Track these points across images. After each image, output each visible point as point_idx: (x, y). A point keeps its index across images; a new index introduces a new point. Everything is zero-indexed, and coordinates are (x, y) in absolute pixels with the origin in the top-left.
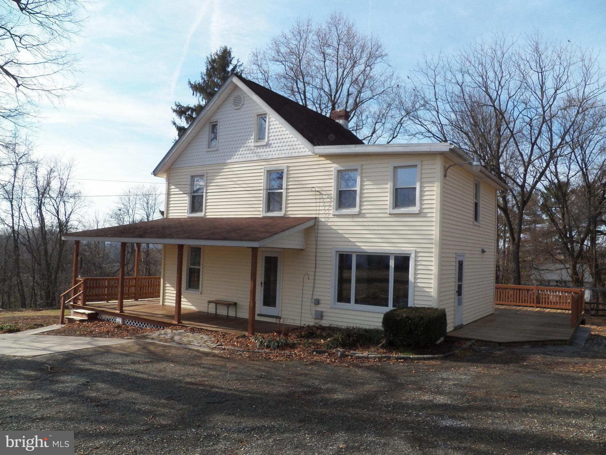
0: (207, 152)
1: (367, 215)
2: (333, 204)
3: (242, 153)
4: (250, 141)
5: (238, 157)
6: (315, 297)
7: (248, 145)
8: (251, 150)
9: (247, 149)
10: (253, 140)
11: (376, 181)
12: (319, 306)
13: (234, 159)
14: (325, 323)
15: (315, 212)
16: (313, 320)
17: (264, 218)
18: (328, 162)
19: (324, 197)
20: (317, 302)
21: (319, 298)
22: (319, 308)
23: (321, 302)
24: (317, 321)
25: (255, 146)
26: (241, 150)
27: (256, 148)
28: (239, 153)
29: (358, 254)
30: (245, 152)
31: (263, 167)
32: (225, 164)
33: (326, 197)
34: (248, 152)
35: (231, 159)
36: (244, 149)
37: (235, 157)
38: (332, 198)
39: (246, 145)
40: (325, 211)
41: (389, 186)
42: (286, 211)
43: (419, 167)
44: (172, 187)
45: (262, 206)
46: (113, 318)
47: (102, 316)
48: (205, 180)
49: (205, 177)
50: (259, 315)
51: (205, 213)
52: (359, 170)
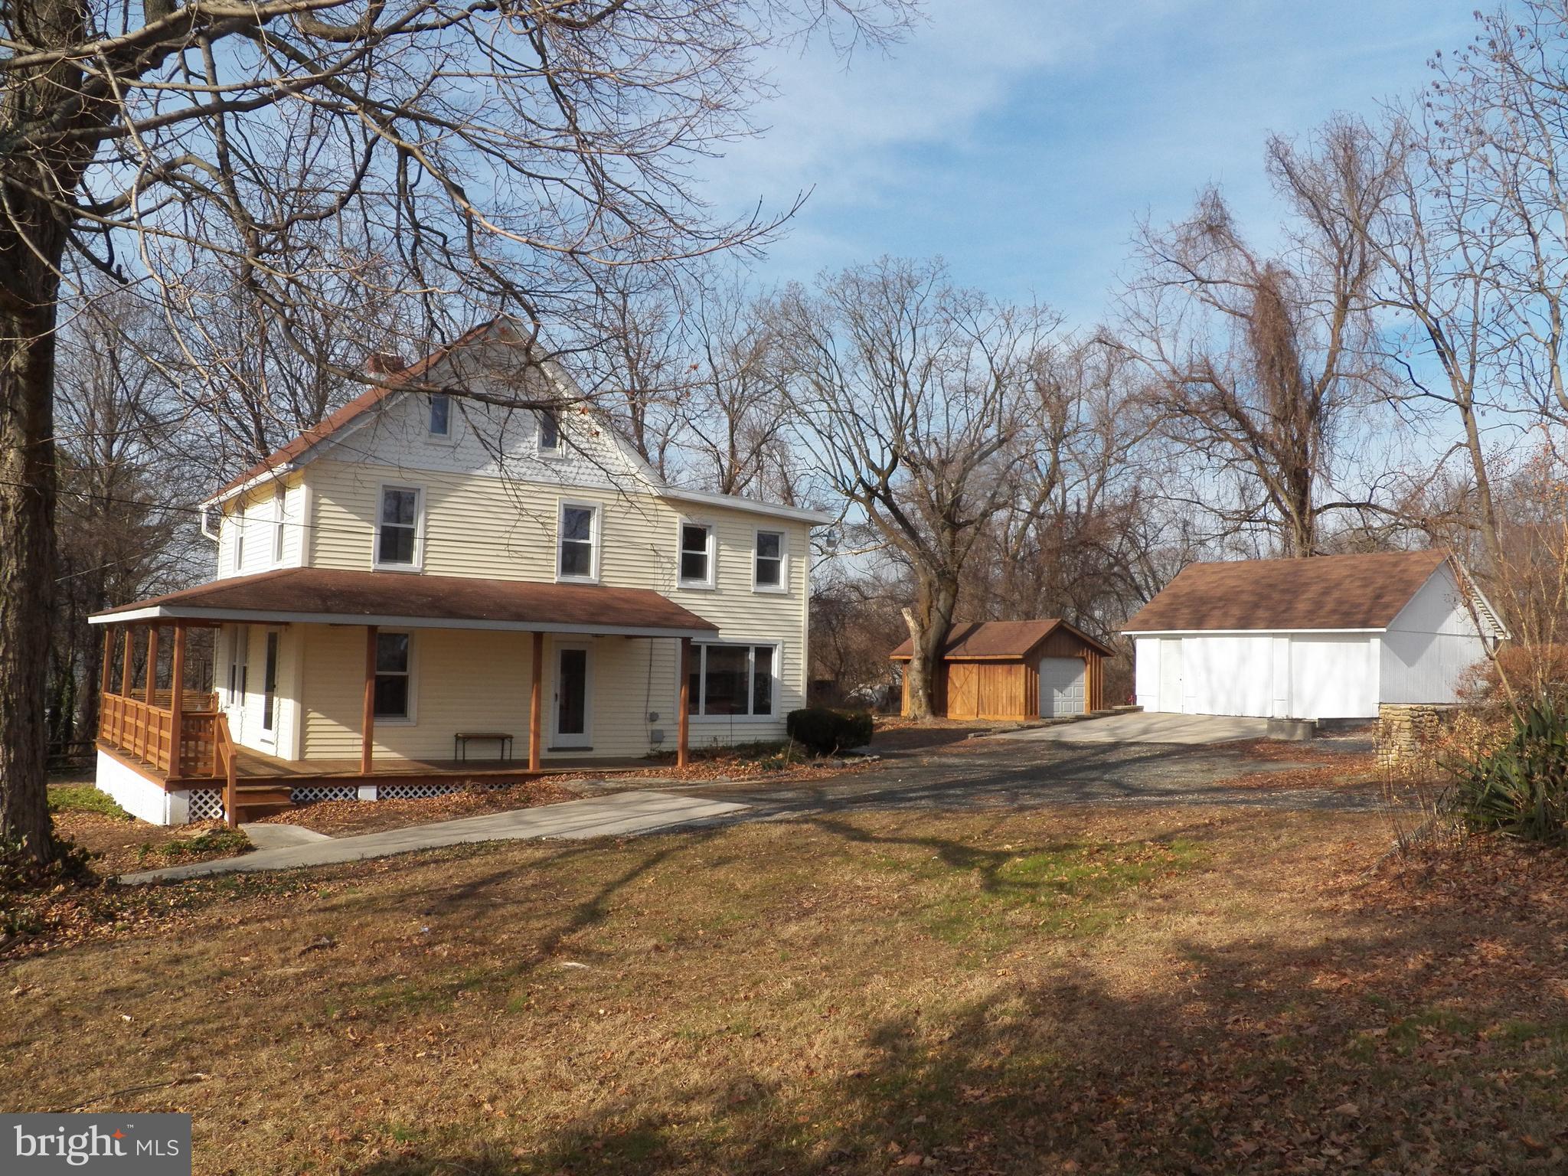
0: (428, 443)
1: (724, 592)
2: (677, 572)
4: (529, 445)
5: (503, 469)
6: (651, 710)
7: (526, 451)
8: (531, 461)
10: (536, 445)
11: (735, 546)
12: (657, 722)
14: (667, 747)
16: (648, 746)
17: (559, 584)
18: (669, 508)
19: (662, 560)
20: (654, 718)
21: (656, 711)
22: (657, 726)
23: (661, 716)
24: (655, 746)
25: (539, 458)
26: (510, 457)
27: (541, 461)
28: (506, 462)
30: (520, 464)
31: (557, 497)
32: (470, 477)
33: (666, 560)
34: (526, 465)
38: (675, 562)
39: (521, 450)
40: (663, 581)
41: (752, 555)
42: (601, 576)
43: (787, 537)
44: (323, 501)
45: (556, 563)
46: (346, 790)
47: (306, 791)
48: (420, 500)
49: (423, 493)
50: (550, 750)
51: (424, 565)
52: (714, 529)
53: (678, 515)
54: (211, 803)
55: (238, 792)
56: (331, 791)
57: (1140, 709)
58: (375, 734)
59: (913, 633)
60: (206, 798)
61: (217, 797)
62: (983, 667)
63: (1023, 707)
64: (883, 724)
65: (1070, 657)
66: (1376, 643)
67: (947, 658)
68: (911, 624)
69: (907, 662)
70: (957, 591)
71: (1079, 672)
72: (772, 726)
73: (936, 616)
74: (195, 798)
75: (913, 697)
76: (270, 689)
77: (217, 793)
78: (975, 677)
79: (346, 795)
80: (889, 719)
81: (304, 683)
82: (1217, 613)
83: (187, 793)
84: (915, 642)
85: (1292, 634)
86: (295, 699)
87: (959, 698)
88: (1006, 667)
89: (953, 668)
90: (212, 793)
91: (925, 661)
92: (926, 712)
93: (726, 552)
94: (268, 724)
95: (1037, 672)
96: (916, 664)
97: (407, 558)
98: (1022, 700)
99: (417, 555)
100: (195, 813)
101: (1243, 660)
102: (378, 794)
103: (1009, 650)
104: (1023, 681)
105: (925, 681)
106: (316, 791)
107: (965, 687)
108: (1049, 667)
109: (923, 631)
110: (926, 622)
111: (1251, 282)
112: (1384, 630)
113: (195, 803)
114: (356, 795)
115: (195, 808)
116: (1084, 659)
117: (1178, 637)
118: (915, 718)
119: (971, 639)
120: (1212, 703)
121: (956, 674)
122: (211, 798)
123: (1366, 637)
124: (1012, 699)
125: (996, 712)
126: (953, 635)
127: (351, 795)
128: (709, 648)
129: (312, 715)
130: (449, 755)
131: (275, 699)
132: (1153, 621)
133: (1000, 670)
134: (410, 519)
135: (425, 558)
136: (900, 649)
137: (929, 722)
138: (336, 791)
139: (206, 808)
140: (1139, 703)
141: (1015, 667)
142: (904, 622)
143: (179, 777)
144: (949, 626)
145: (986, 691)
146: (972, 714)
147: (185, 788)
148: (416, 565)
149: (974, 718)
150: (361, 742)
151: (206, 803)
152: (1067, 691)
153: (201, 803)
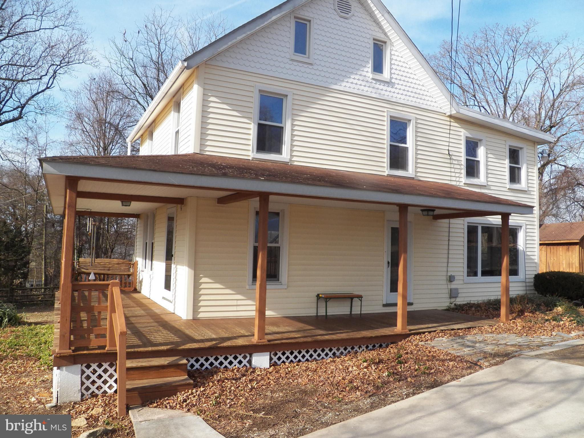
0: (292, 60)
1: (492, 188)
2: (464, 171)
3: (355, 81)
4: (366, 69)
5: (348, 85)
6: (449, 274)
7: (364, 73)
8: (367, 81)
9: (361, 78)
10: (370, 70)
11: (497, 155)
12: (453, 283)
13: (341, 85)
14: (460, 301)
15: (449, 178)
16: (449, 300)
17: (389, 176)
18: (457, 125)
19: (454, 162)
20: (451, 279)
21: (453, 274)
22: (454, 286)
23: (456, 278)
25: (373, 79)
26: (352, 77)
27: (374, 82)
28: (351, 80)
29: (483, 225)
30: (360, 82)
31: (385, 110)
32: (329, 90)
33: (456, 162)
34: (364, 83)
35: (336, 84)
36: (357, 77)
37: (344, 84)
38: (462, 165)
39: (360, 73)
40: (455, 178)
41: (507, 163)
42: (416, 172)
43: (525, 150)
44: (212, 99)
45: (386, 160)
46: (240, 358)
47: (202, 360)
48: (288, 106)
49: (290, 98)
50: (385, 305)
51: (292, 156)
52: (484, 142)
53: (462, 130)
54: (105, 376)
55: (129, 369)
56: (226, 358)
58: (268, 301)
60: (100, 371)
61: (111, 371)
72: (521, 284)
74: (88, 372)
76: (169, 257)
77: (111, 366)
79: (240, 362)
81: (196, 252)
83: (78, 368)
86: (189, 266)
90: (106, 365)
93: (492, 158)
94: (168, 286)
97: (278, 150)
99: (286, 148)
100: (88, 389)
102: (271, 359)
106: (212, 360)
113: (88, 378)
114: (250, 362)
115: (88, 383)
122: (105, 371)
127: (245, 362)
128: (483, 228)
129: (204, 280)
130: (312, 312)
131: (173, 266)
134: (280, 119)
135: (292, 151)
138: (231, 358)
139: (99, 382)
143: (68, 352)
147: (75, 363)
148: (284, 156)
150: (254, 308)
151: (100, 377)
153: (94, 377)
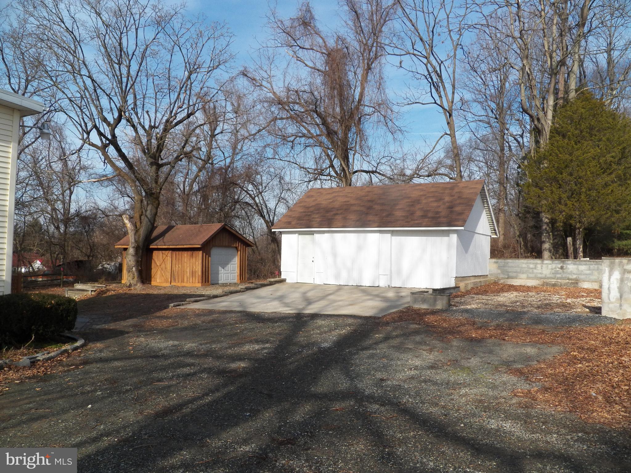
57: (284, 281)
59: (129, 231)
62: (174, 253)
63: (200, 278)
64: (108, 290)
65: (229, 246)
66: (454, 237)
67: (151, 247)
68: (129, 225)
69: (125, 249)
70: (159, 204)
71: (234, 256)
73: (145, 220)
75: (129, 272)
78: (169, 259)
80: (113, 286)
82: (339, 217)
84: (131, 237)
85: (393, 231)
87: (159, 272)
88: (190, 253)
89: (155, 253)
91: (137, 249)
92: (137, 282)
95: (209, 256)
96: (131, 251)
98: (200, 273)
101: (360, 248)
103: (192, 242)
104: (200, 261)
105: (137, 261)
107: (163, 265)
108: (216, 253)
109: (137, 230)
110: (138, 224)
111: (324, 51)
112: (462, 228)
116: (236, 248)
117: (312, 233)
118: (130, 286)
119: (167, 235)
120: (337, 276)
121: (157, 257)
123: (446, 233)
124: (193, 273)
125: (183, 281)
126: (155, 233)
132: (293, 223)
133: (186, 254)
136: (122, 241)
137: (139, 289)
140: (283, 277)
141: (196, 253)
142: (124, 224)
144: (153, 228)
145: (176, 268)
146: (167, 282)
149: (168, 285)
152: (226, 268)
